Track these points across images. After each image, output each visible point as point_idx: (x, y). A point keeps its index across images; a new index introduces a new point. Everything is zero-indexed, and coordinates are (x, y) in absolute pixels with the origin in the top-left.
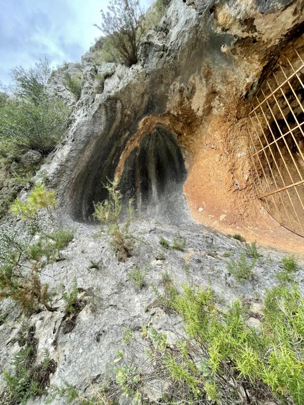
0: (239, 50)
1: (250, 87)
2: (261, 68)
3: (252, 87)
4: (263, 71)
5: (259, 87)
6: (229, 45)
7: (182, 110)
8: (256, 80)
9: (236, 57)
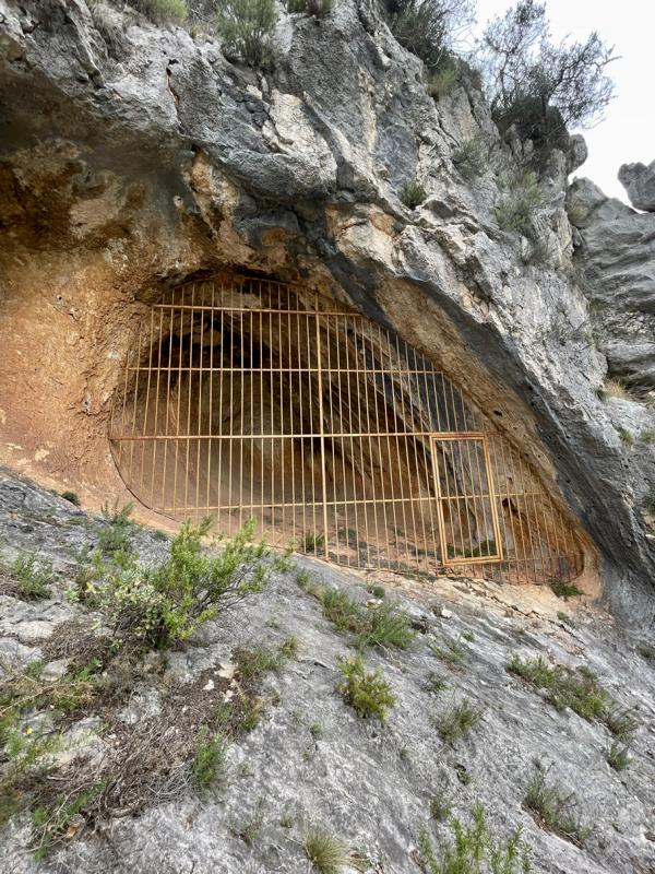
0: (190, 223)
1: (174, 274)
2: (197, 269)
3: (176, 276)
4: (197, 272)
5: (182, 283)
6: (186, 206)
7: (45, 192)
8: (185, 274)
9: (183, 227)
